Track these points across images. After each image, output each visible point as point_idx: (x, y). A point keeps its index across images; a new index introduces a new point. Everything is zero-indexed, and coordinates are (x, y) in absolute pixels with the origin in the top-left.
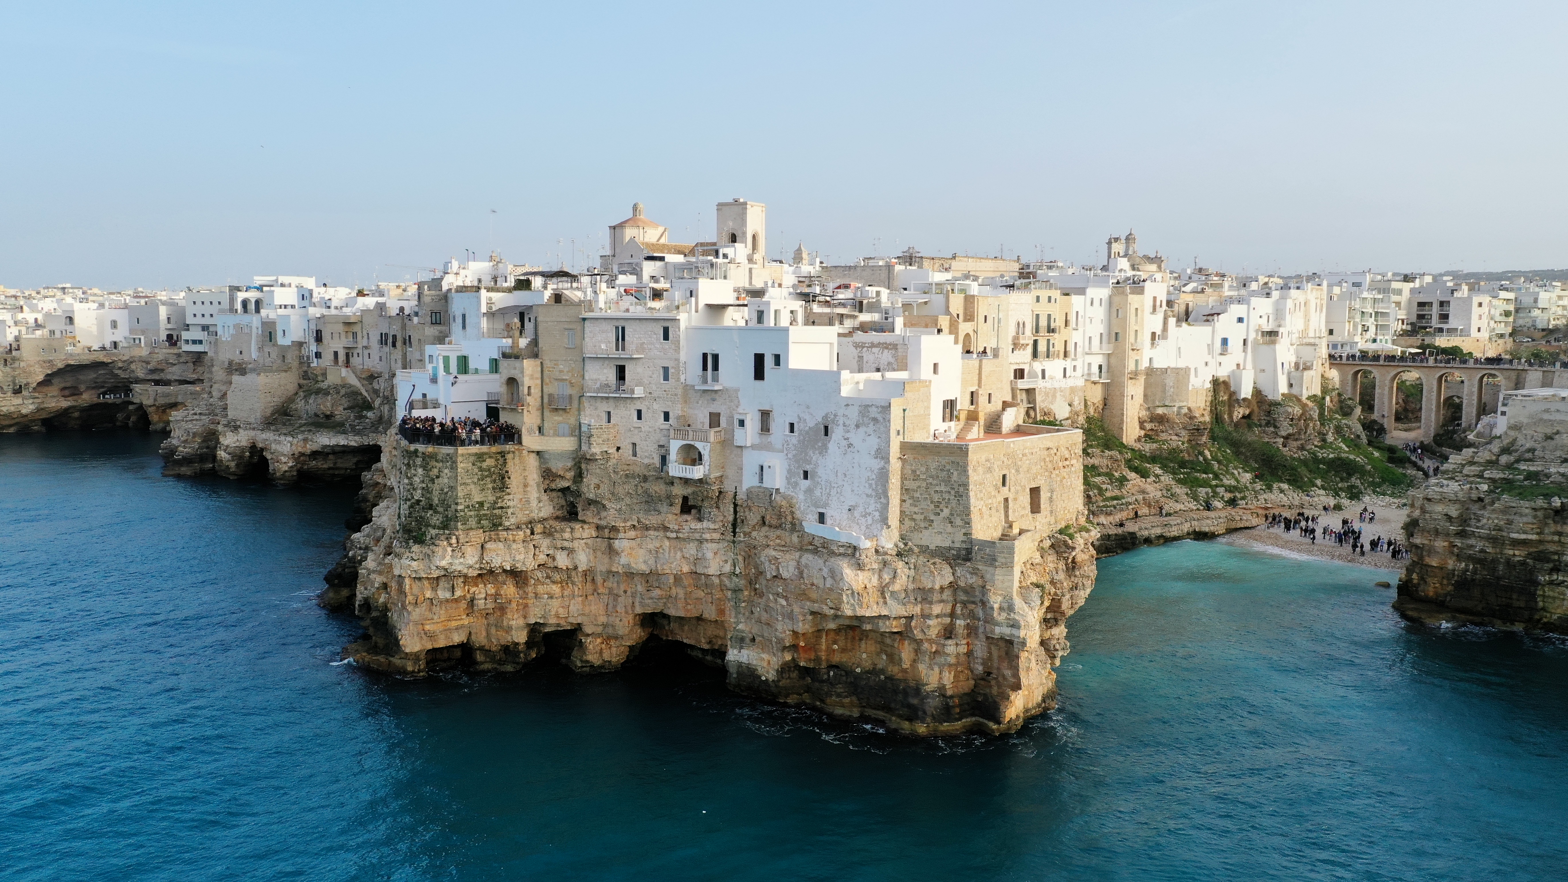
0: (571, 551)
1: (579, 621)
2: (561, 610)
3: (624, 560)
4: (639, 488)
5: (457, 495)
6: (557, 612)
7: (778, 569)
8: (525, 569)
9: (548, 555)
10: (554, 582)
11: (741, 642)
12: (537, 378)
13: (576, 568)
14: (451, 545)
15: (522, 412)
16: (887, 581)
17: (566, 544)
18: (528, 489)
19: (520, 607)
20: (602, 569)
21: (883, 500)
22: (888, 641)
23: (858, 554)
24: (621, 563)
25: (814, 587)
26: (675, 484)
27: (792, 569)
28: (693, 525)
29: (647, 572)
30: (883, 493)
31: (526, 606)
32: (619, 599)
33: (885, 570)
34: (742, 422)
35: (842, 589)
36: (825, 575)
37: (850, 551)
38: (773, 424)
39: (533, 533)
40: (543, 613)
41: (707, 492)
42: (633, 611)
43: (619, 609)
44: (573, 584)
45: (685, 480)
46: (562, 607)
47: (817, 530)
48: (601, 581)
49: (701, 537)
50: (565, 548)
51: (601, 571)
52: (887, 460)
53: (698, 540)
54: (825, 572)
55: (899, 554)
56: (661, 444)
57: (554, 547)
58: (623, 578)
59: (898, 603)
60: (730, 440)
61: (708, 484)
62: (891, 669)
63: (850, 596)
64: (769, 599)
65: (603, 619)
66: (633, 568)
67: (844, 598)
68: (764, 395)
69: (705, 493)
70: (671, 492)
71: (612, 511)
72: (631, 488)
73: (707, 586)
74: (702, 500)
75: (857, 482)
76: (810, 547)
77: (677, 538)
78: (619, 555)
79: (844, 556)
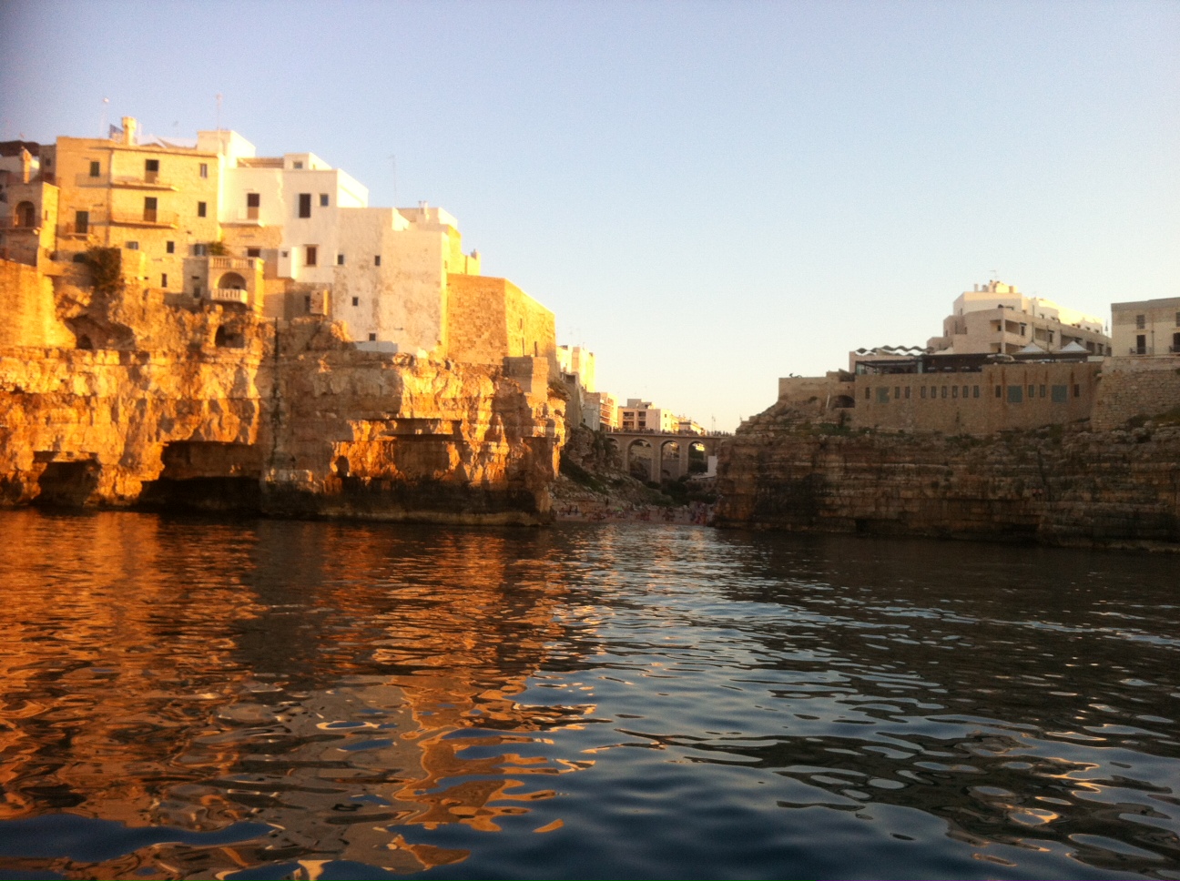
3: (153, 386)
4: (171, 316)
6: (71, 438)
7: (328, 385)
8: (37, 391)
9: (62, 381)
10: (71, 406)
11: (279, 463)
12: (53, 205)
13: (94, 394)
15: (38, 235)
16: (439, 390)
17: (86, 368)
18: (41, 313)
20: (125, 397)
21: (435, 319)
22: (434, 448)
23: (415, 362)
24: (150, 388)
25: (370, 397)
26: (212, 313)
27: (343, 385)
28: (233, 350)
29: (179, 397)
30: (436, 312)
31: (34, 433)
32: (142, 428)
33: (438, 378)
34: (285, 254)
35: (401, 393)
36: (382, 384)
37: (407, 361)
38: (321, 256)
39: (47, 356)
40: (54, 440)
41: (249, 319)
42: (158, 440)
43: (141, 438)
44: (92, 409)
45: (227, 305)
46: (78, 434)
47: (370, 347)
48: (121, 409)
49: (242, 361)
50: (84, 372)
51: (123, 399)
52: (438, 284)
53: (237, 365)
54: (382, 381)
55: (448, 367)
56: (195, 275)
57: (70, 370)
58: (149, 405)
59: (449, 409)
60: (270, 273)
61: (251, 310)
62: (437, 474)
63: (409, 400)
64: (316, 416)
65: (120, 449)
66: (163, 394)
67: (403, 401)
68: (309, 230)
69: (247, 321)
70: (206, 320)
71: (139, 338)
72: (162, 316)
73: (245, 411)
74: (242, 329)
75: (409, 305)
76: (364, 363)
77: (215, 363)
78: (147, 381)
79: (401, 365)
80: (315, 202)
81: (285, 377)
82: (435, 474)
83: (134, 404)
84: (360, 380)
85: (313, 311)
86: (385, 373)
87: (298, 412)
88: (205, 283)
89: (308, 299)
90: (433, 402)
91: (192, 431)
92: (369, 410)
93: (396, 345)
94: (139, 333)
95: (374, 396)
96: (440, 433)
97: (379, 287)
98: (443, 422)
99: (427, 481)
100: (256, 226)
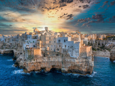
1: (46, 67)
4: (52, 53)
5: (34, 55)
7: (68, 60)
8: (41, 62)
11: (63, 68)
13: (46, 61)
14: (33, 60)
15: (40, 46)
16: (79, 61)
18: (40, 54)
19: (40, 66)
21: (79, 53)
23: (77, 58)
29: (53, 61)
34: (63, 46)
35: (75, 62)
38: (66, 46)
41: (60, 53)
45: (57, 52)
47: (72, 56)
52: (79, 49)
56: (54, 49)
57: (43, 59)
71: (49, 56)
75: (76, 52)
77: (56, 58)
78: (50, 60)
80: (66, 40)
81: (63, 59)
84: (71, 60)
87: (65, 63)
89: (65, 51)
97: (73, 50)
98: (80, 65)
99: (78, 70)
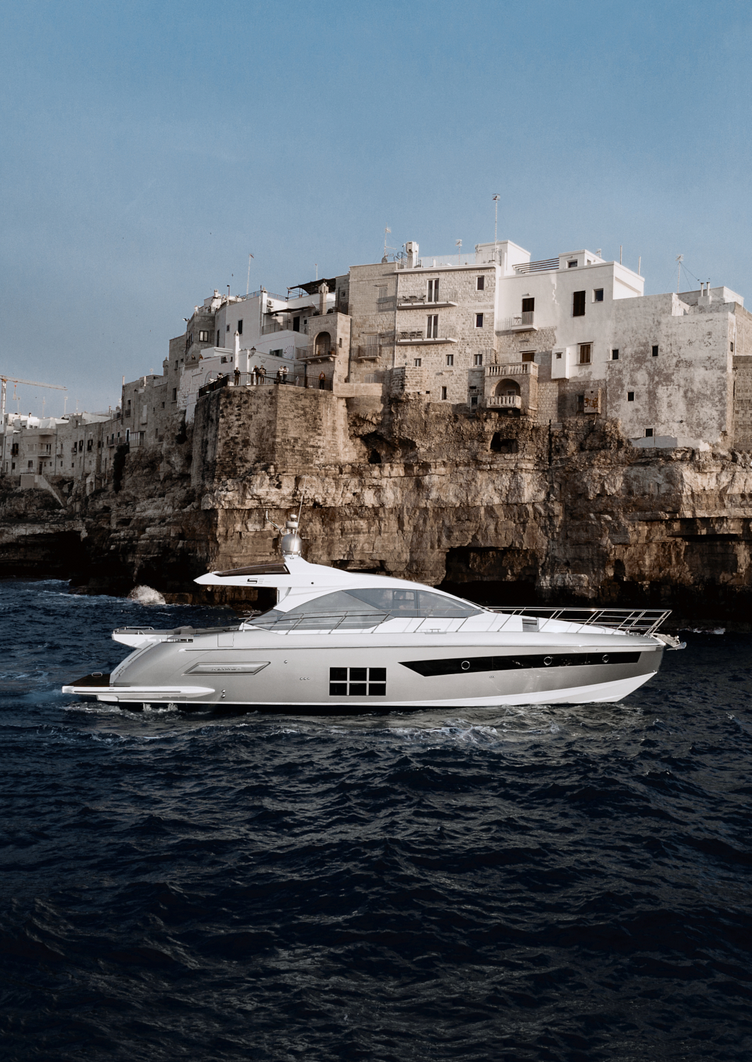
0: (378, 489)
1: (383, 559)
2: (366, 546)
3: (434, 495)
4: (450, 427)
5: (275, 429)
6: (363, 547)
7: (603, 486)
8: (333, 505)
9: (354, 494)
10: (362, 518)
11: (554, 567)
12: (347, 333)
13: (382, 505)
14: (268, 473)
15: (334, 362)
16: (724, 485)
17: (375, 481)
18: (336, 433)
19: (326, 544)
20: (409, 506)
21: (719, 408)
22: (719, 549)
23: (697, 457)
24: (431, 498)
25: (647, 497)
26: (488, 420)
27: (619, 485)
28: (508, 456)
29: (458, 505)
30: (720, 401)
31: (331, 543)
32: (425, 536)
33: (724, 473)
34: (559, 356)
35: (682, 491)
36: (660, 482)
37: (688, 455)
38: (595, 354)
39: (341, 472)
40: (348, 549)
41: (524, 424)
42: (439, 546)
43: (424, 545)
44: (380, 520)
45: (503, 412)
46: (368, 543)
47: (648, 443)
48: (406, 518)
49: (516, 466)
50: (373, 485)
51: (408, 509)
52: (724, 369)
53: (512, 470)
54: (660, 479)
55: (735, 460)
56: (473, 385)
57: (362, 485)
58: (431, 514)
59: (736, 506)
60: (545, 377)
61: (525, 414)
62: (724, 577)
63: (690, 498)
64: (590, 518)
65: (406, 556)
66: (443, 502)
67: (684, 499)
68: (585, 328)
69: (521, 426)
70: (483, 428)
71: (422, 450)
72: (442, 428)
73: (520, 516)
74: (517, 434)
75: (689, 394)
76: (639, 460)
77: (491, 470)
78: (429, 490)
79: (682, 460)
80: (590, 298)
81: (559, 480)
82: (721, 577)
83: (418, 513)
84: (636, 478)
85: (588, 410)
86: (663, 470)
87: (571, 515)
88: (482, 392)
89: (581, 398)
90: (718, 499)
91: (470, 537)
92: (645, 511)
93: (676, 439)
94: (422, 446)
95: (652, 496)
96: (726, 533)
97: (656, 379)
98: (730, 521)
99: (712, 585)
100: (531, 331)
